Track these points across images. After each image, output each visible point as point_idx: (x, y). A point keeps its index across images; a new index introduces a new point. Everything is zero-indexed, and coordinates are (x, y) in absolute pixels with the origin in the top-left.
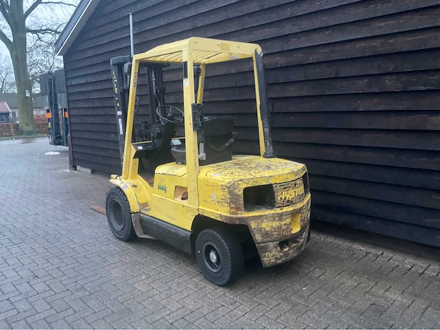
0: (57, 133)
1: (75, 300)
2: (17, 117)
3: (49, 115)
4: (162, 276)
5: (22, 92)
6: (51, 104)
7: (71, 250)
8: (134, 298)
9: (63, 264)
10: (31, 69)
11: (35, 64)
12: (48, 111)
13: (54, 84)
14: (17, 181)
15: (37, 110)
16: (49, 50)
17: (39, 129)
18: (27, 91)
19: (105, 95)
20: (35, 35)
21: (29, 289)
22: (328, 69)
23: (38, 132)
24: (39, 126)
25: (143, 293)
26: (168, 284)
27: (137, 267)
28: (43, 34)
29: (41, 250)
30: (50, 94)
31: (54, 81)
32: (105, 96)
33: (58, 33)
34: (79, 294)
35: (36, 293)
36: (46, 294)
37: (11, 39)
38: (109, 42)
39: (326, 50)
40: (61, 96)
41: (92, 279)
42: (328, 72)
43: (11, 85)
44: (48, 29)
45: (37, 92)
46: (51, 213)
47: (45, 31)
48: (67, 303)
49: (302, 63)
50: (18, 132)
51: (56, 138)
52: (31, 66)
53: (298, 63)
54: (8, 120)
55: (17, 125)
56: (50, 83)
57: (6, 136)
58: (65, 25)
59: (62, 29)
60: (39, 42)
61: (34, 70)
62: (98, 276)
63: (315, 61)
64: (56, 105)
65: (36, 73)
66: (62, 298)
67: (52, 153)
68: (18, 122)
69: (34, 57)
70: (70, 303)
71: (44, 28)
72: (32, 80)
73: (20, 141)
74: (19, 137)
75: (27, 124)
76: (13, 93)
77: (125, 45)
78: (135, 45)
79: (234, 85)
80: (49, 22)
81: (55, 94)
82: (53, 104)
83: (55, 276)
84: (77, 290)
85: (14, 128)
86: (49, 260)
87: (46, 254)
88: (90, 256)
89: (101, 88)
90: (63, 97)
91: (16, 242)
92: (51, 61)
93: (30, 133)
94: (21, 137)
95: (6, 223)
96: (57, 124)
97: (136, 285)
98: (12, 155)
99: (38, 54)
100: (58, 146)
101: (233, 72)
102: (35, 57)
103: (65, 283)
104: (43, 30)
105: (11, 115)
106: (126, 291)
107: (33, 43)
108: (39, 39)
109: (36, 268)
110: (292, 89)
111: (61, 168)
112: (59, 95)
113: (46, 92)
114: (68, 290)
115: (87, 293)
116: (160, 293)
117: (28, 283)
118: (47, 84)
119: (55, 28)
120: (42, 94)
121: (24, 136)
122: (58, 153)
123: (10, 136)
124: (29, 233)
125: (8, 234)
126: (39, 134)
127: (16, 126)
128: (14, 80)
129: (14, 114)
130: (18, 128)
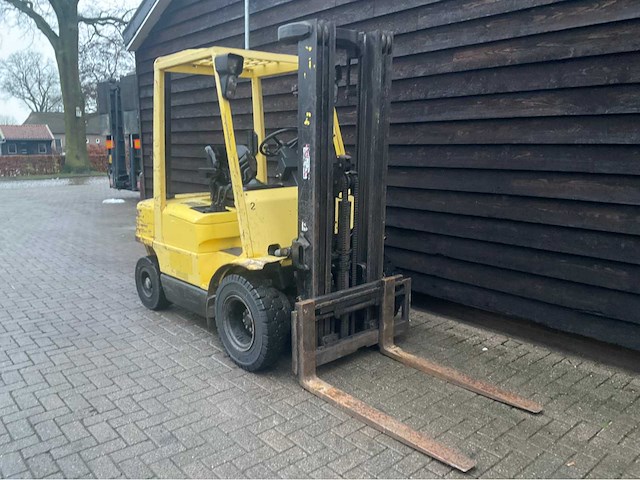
0: (122, 171)
1: (161, 460)
2: (63, 145)
3: (111, 145)
4: (307, 421)
5: (70, 110)
6: (113, 126)
7: (150, 363)
8: (263, 463)
9: (138, 389)
10: (84, 78)
11: (90, 70)
12: (109, 138)
13: (119, 97)
14: (62, 242)
15: (91, 137)
16: (110, 51)
17: (94, 165)
18: (78, 108)
19: (199, 113)
20: (91, 26)
21: (83, 433)
22: (605, 69)
23: (91, 169)
24: (93, 160)
25: (278, 453)
26: (319, 438)
27: (262, 401)
28: (103, 24)
29: (100, 361)
30: (113, 112)
31: (119, 93)
32: (199, 115)
33: (125, 23)
34: (167, 450)
35: (94, 443)
36: (112, 446)
37: (57, 32)
38: (208, 29)
39: (604, 35)
40: (128, 117)
41: (187, 420)
42: (607, 74)
43: (55, 101)
44: (110, 18)
45: (91, 112)
46: (115, 297)
47: (105, 21)
48: (148, 466)
49: (553, 58)
50: (65, 169)
51: (120, 179)
52: (84, 72)
53: (545, 59)
54: (50, 151)
55: (63, 158)
56: (112, 96)
57: (47, 173)
58: (134, 12)
59: (130, 18)
60: (96, 37)
61: (87, 80)
62: (198, 415)
63: (580, 54)
64: (121, 129)
65: (90, 84)
66: (139, 456)
67: (113, 201)
68: (64, 154)
69: (88, 59)
70: (153, 467)
71: (104, 15)
72: (86, 93)
73: (65, 182)
74: (65, 175)
75: (77, 157)
76: (58, 112)
77: (234, 32)
78: (251, 32)
79: (422, 96)
80: (112, 7)
81: (120, 113)
82: (117, 128)
83: (126, 411)
84: (164, 441)
85: (59, 162)
86: (115, 380)
87: (110, 368)
88: (180, 376)
89: (193, 102)
90: (131, 117)
91: (60, 343)
92: (112, 66)
93: (80, 170)
94: (68, 175)
95: (46, 311)
96: (122, 158)
97: (264, 437)
98: (55, 201)
99: (94, 55)
100: (122, 191)
101: (421, 74)
102: (90, 61)
103: (143, 424)
104: (103, 19)
105: (54, 144)
106: (248, 448)
107: (87, 40)
108: (97, 32)
109: (94, 394)
110: (532, 104)
111: (127, 224)
112: (125, 114)
113: (106, 108)
114: (148, 439)
115: (182, 449)
116: (308, 455)
117: (81, 421)
118: (109, 97)
119: (120, 16)
120: (100, 112)
121: (72, 174)
122: (122, 201)
123: (51, 174)
124: (83, 330)
125: (49, 329)
126: (94, 173)
127: (62, 160)
128: (60, 93)
129: (58, 142)
130: (63, 164)
